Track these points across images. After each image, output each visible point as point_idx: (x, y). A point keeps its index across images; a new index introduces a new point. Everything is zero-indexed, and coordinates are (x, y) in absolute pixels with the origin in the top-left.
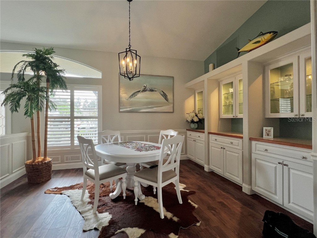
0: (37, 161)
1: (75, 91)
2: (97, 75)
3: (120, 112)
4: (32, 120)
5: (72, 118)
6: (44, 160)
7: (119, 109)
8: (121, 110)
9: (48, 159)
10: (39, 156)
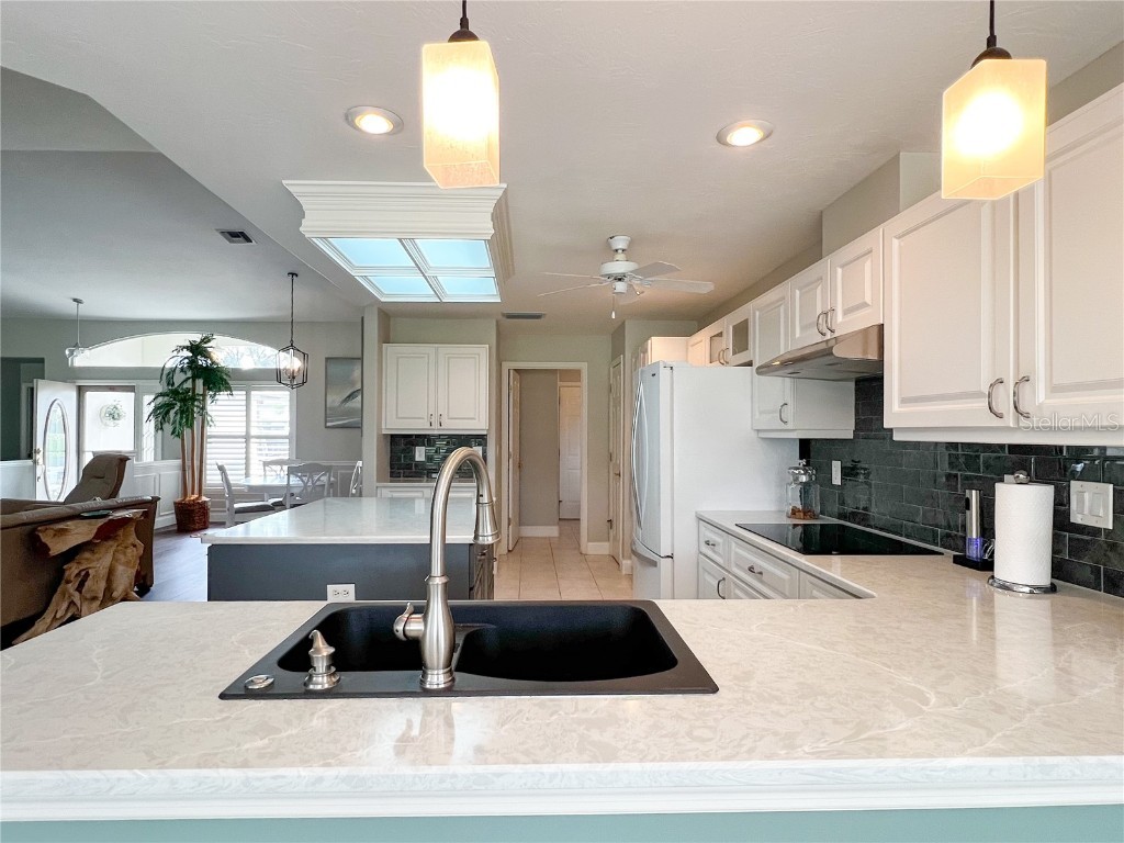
0: (188, 499)
1: (253, 393)
2: (289, 362)
3: (326, 427)
4: (183, 440)
5: (247, 438)
6: (197, 499)
7: (326, 422)
8: (328, 424)
9: (204, 499)
10: (193, 493)
